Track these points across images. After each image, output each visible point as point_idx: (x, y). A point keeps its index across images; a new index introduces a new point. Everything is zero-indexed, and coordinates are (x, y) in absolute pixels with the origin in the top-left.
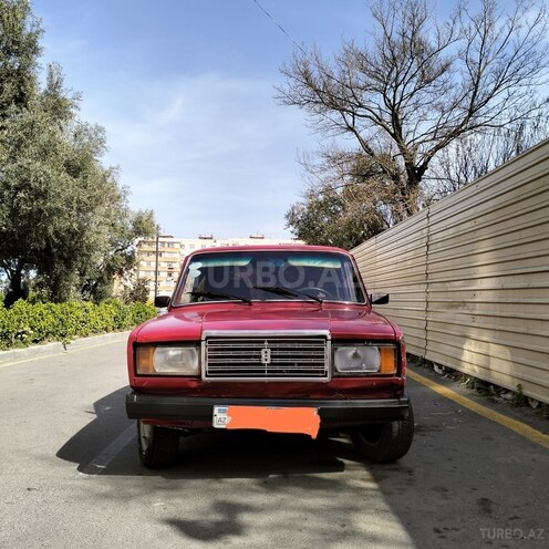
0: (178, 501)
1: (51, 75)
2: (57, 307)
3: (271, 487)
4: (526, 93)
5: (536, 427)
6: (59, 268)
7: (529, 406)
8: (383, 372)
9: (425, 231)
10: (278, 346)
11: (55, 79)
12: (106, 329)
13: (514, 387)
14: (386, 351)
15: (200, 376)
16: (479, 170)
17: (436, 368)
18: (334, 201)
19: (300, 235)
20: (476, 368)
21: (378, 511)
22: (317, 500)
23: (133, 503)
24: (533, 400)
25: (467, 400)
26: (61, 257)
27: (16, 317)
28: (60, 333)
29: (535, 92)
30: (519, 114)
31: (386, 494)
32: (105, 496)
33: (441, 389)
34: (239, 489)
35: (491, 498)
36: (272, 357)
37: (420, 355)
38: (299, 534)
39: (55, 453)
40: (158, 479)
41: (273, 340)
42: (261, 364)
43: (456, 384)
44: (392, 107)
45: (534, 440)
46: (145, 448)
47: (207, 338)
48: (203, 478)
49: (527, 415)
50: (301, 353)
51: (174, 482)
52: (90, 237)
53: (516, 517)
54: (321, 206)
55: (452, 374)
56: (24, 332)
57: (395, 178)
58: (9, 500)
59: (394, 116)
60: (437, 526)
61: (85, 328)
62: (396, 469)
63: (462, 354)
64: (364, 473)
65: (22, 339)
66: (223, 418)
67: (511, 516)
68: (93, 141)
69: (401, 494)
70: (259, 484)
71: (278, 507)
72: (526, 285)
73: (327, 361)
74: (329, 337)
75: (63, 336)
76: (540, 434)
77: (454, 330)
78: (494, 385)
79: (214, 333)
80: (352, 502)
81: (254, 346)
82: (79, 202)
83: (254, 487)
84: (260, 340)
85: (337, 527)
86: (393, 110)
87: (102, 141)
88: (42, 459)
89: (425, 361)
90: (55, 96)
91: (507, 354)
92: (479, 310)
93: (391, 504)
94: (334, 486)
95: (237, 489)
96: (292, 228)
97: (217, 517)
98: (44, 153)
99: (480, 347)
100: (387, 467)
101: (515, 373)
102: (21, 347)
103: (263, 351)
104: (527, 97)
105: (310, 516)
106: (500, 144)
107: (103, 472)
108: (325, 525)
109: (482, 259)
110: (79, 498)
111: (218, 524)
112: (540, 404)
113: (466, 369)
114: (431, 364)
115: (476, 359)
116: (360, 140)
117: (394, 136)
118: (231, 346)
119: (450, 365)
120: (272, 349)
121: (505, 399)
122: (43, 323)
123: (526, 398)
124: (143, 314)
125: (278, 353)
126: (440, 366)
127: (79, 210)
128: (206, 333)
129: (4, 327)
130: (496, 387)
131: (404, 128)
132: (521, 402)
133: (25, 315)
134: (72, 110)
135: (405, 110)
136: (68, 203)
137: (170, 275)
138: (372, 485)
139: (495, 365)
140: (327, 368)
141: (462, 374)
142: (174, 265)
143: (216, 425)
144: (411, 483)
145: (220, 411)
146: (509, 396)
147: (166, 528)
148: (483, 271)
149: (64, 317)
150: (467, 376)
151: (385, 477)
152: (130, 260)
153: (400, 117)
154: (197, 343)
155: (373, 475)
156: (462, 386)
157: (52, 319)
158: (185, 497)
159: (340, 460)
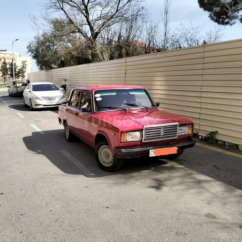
8: (188, 134)
9: (124, 68)
10: (165, 129)
14: (189, 127)
15: (141, 141)
36: (164, 133)
42: (160, 135)
47: (146, 128)
50: (171, 128)
66: (152, 153)
74: (178, 125)
81: (159, 130)
103: (161, 131)
118: (152, 130)
140: (177, 134)
143: (150, 156)
145: (151, 151)
154: (142, 130)
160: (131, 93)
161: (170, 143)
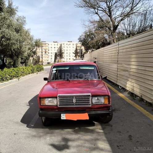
0: (53, 137)
1: (9, 2)
2: (15, 69)
3: (76, 132)
4: (148, 3)
5: (145, 109)
6: (15, 58)
7: (143, 101)
8: (105, 104)
9: (117, 49)
10: (77, 98)
11: (10, 3)
12: (29, 73)
13: (140, 96)
14: (106, 98)
15: (57, 106)
16: (134, 25)
17: (120, 87)
18: (92, 34)
19: (82, 45)
20: (130, 89)
21: (104, 140)
22: (88, 137)
23: (42, 139)
24: (145, 100)
25: (128, 99)
26: (15, 55)
27: (5, 73)
28: (17, 76)
29: (150, 2)
30: (145, 9)
31: (105, 134)
32: (34, 136)
33: (121, 95)
34: (68, 133)
35: (132, 135)
36: (76, 101)
37: (115, 83)
38: (83, 148)
39: (20, 121)
40: (47, 130)
41: (76, 97)
42: (73, 103)
43: (125, 93)
44: (109, 7)
45: (144, 114)
46: (44, 121)
47: (59, 96)
48: (59, 129)
49: (143, 104)
50: (83, 98)
51: (52, 131)
52: (23, 49)
53: (138, 142)
54: (88, 36)
55: (124, 90)
56: (7, 77)
57: (109, 29)
58: (10, 138)
59: (109, 10)
60: (118, 145)
61: (23, 74)
62: (108, 125)
63: (126, 84)
64: (100, 127)
65: (7, 79)
66: (64, 117)
67: (137, 141)
68: (22, 21)
69: (109, 134)
70: (73, 131)
71: (78, 139)
72: (144, 69)
73: (90, 101)
74: (91, 96)
75: (17, 77)
76: (146, 111)
77: (125, 78)
78: (135, 94)
79: (61, 95)
80: (97, 137)
81: (71, 98)
82: (20, 40)
83: (72, 132)
84: (73, 97)
85: (93, 146)
86: (109, 8)
87: (25, 21)
88: (17, 123)
89: (116, 85)
90: (10, 8)
91: (138, 87)
92: (131, 73)
93: (107, 137)
94: (92, 131)
95: (67, 133)
96: (80, 43)
97: (63, 143)
98: (9, 26)
99: (132, 84)
100: (106, 124)
101: (140, 92)
102: (6, 81)
103: (74, 99)
104: (148, 4)
105: (86, 142)
106: (140, 18)
107: (33, 127)
108: (90, 145)
109: (133, 60)
110: (28, 137)
111: (63, 145)
112: (147, 102)
113: (127, 89)
114: (118, 86)
115: (130, 86)
116: (100, 17)
117: (109, 16)
118: (65, 98)
119: (123, 87)
120: (76, 99)
121: (138, 99)
122: (12, 74)
123: (143, 99)
124: (39, 68)
125: (77, 100)
126: (121, 87)
127: (20, 42)
128: (59, 95)
129: (1, 77)
130: (135, 95)
131: (112, 13)
132: (142, 100)
133: (7, 72)
134: (16, 12)
135: (113, 8)
136: (17, 41)
137: (46, 53)
138: (102, 131)
139: (135, 89)
140: (90, 103)
141: (126, 90)
142: (46, 50)
143: (62, 119)
144: (112, 130)
145: (63, 115)
146: (138, 98)
147: (50, 147)
148: (133, 63)
149: (18, 72)
150: (128, 91)
151: (105, 128)
152: (35, 53)
153: (111, 10)
154: (56, 97)
155: (102, 127)
156: (126, 93)
157: (14, 73)
158: (55, 136)
159: (94, 122)
160: (81, 68)
161: (86, 110)
